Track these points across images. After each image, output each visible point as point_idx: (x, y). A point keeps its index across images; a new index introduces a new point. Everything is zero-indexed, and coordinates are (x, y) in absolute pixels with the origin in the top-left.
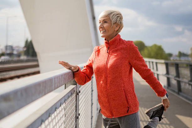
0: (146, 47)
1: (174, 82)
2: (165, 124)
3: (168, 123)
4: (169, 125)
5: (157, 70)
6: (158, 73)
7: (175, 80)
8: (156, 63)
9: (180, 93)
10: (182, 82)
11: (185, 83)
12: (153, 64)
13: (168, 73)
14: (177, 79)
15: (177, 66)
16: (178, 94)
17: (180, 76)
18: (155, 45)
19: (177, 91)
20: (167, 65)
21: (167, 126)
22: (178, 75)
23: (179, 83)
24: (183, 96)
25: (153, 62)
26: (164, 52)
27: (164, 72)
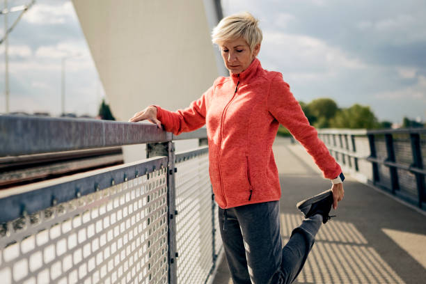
0: (340, 110)
1: (385, 171)
2: (359, 245)
3: (365, 242)
4: (366, 246)
5: (354, 150)
6: (357, 155)
7: (387, 166)
8: (353, 137)
9: (397, 192)
10: (401, 168)
11: (405, 170)
12: (346, 140)
13: (374, 153)
14: (391, 164)
15: (390, 140)
16: (393, 193)
17: (397, 158)
18: (358, 107)
19: (390, 187)
20: (372, 139)
21: (363, 248)
22: (392, 157)
23: (394, 171)
24: (402, 198)
25: (346, 136)
26: (376, 119)
27: (368, 152)
